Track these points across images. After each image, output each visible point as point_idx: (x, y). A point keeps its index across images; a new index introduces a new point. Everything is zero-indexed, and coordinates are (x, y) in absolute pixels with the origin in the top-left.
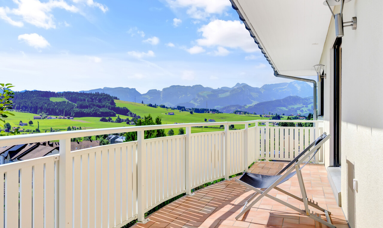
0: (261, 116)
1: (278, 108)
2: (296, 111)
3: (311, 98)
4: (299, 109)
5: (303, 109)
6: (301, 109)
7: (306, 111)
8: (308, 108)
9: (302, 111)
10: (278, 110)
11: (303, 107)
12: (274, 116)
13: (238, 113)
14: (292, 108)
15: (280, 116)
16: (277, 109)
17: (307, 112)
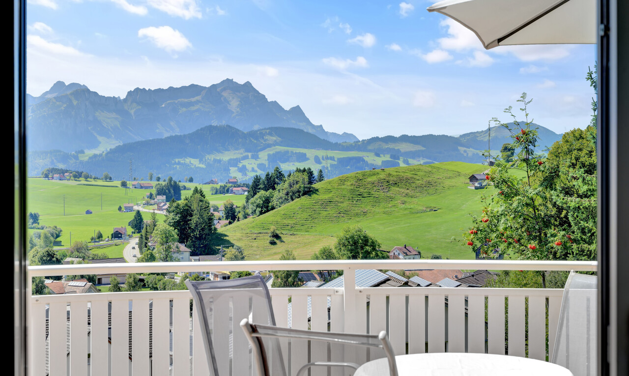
0: (124, 185)
1: (177, 160)
2: (227, 170)
3: (268, 131)
4: (234, 163)
5: (245, 163)
6: (240, 165)
7: (253, 170)
8: (259, 162)
9: (243, 170)
10: (178, 166)
11: (246, 158)
12: (164, 183)
13: (56, 176)
14: (215, 160)
15: (181, 184)
16: (175, 163)
17: (256, 172)
